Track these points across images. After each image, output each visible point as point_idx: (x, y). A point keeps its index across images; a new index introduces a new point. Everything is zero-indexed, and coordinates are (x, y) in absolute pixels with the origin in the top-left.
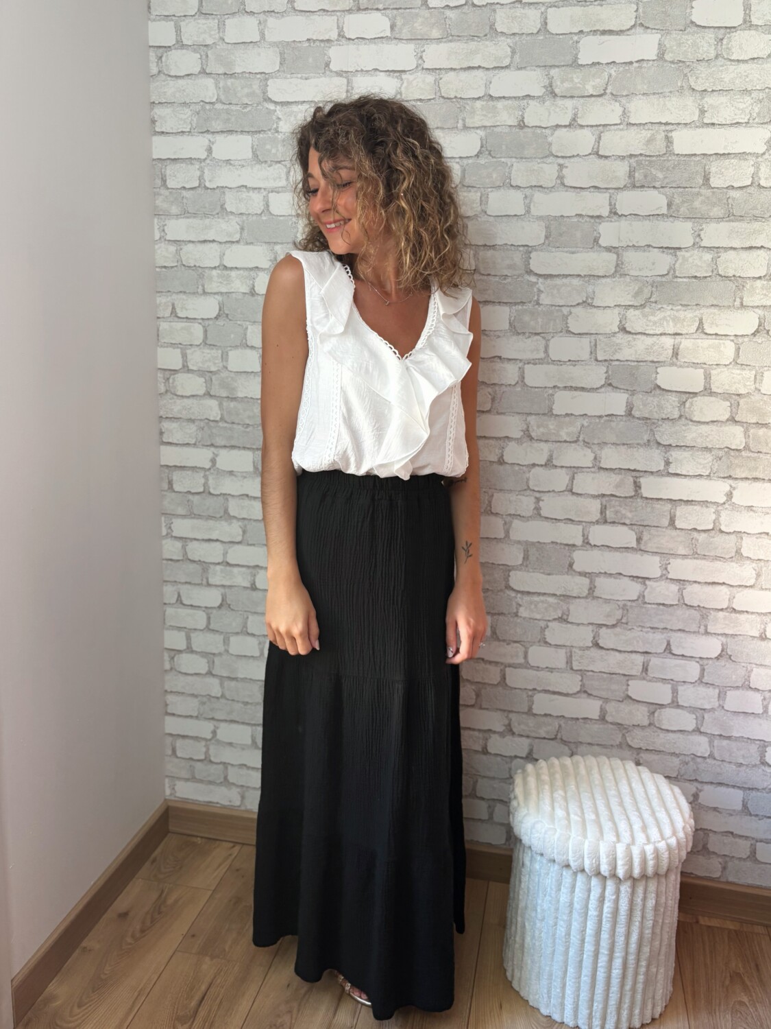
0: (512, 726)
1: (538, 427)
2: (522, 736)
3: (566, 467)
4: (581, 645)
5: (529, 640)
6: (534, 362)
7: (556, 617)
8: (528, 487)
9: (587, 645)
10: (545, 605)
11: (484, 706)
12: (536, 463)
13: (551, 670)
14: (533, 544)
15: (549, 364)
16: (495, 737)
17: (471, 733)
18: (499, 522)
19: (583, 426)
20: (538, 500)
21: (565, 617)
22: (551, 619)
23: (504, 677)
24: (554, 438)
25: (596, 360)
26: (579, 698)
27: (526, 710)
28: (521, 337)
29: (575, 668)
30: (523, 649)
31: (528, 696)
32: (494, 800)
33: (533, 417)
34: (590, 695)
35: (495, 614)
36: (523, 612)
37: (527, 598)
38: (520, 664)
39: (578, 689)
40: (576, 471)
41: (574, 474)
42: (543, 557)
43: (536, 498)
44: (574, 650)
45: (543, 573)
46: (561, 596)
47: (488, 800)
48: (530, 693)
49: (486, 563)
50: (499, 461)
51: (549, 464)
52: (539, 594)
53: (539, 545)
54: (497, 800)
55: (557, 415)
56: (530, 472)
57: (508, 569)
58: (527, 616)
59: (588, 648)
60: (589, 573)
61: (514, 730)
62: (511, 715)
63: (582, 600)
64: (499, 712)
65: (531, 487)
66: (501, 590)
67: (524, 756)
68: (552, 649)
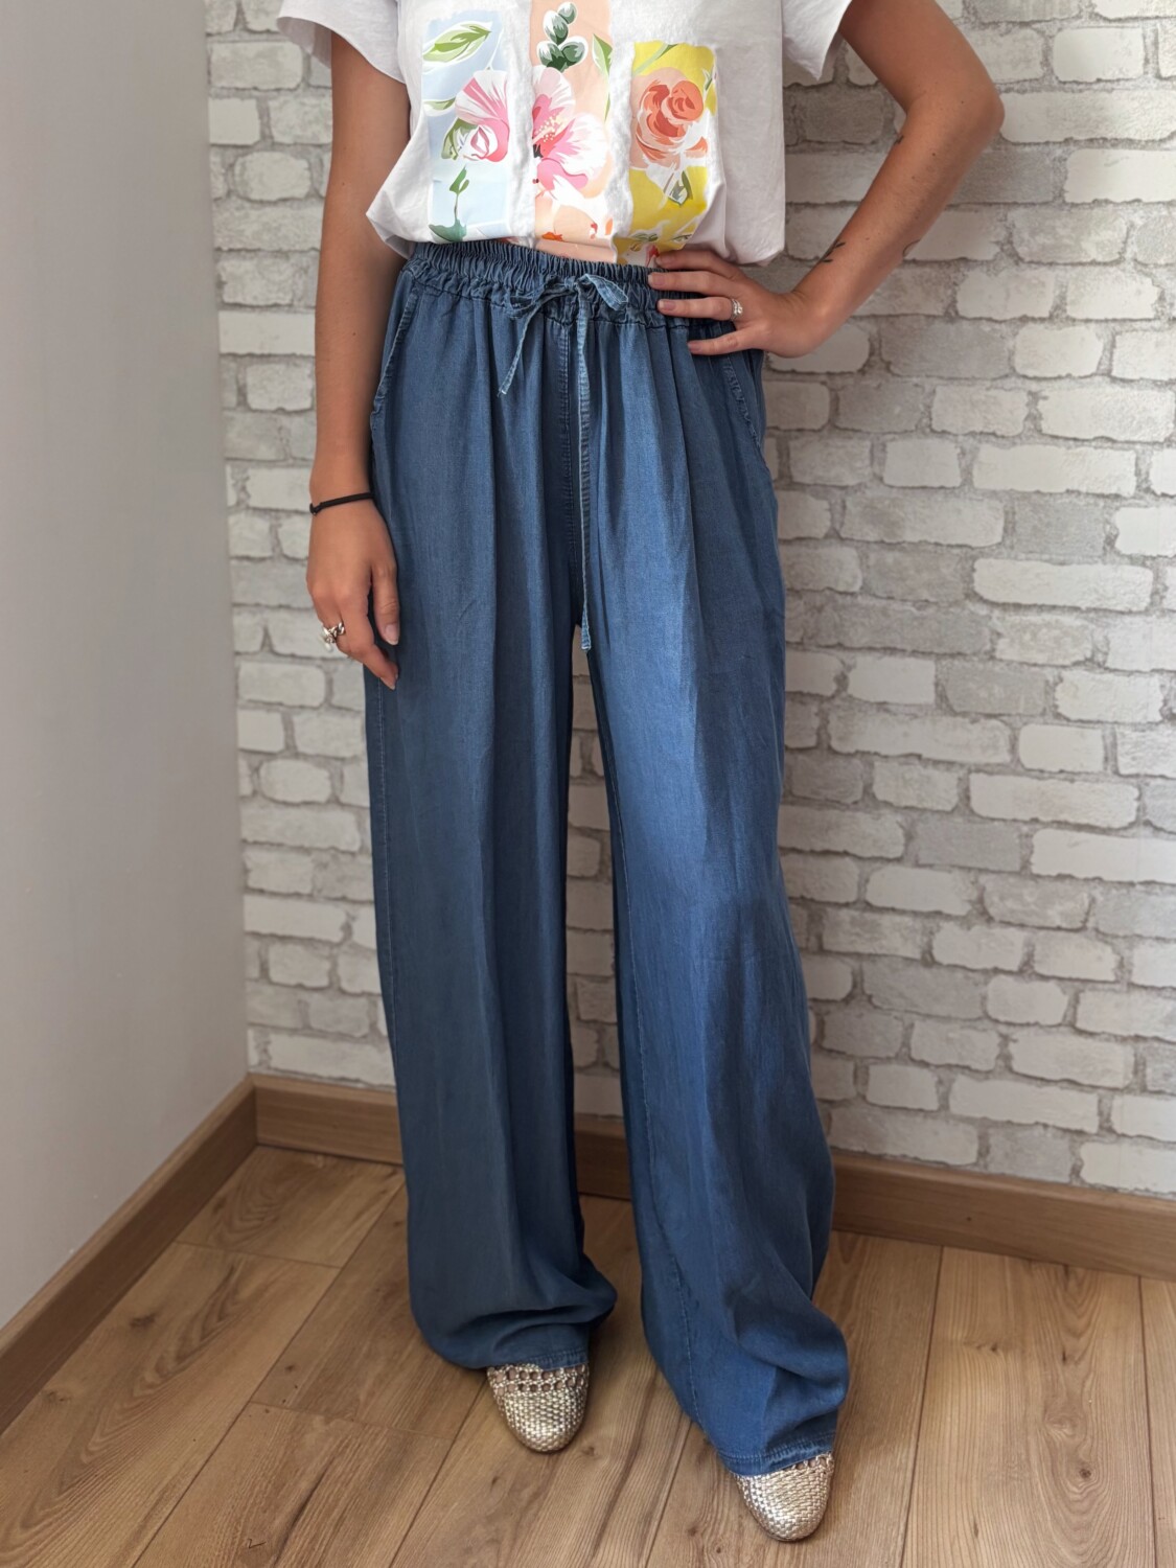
0: (987, 902)
1: (1033, 233)
2: (1009, 924)
3: (1098, 321)
4: (1138, 718)
5: (1021, 711)
6: (1022, 87)
7: (1081, 658)
8: (1013, 369)
9: (1150, 720)
10: (1056, 632)
11: (921, 862)
12: (1030, 314)
13: (1070, 776)
14: (1025, 496)
15: (1052, 89)
16: (947, 926)
17: (897, 919)
18: (947, 451)
19: (1132, 226)
20: (1035, 397)
21: (1100, 658)
22: (1067, 662)
23: (966, 797)
24: (1068, 257)
25: (1159, 77)
26: (1133, 836)
27: (1017, 867)
28: (989, 32)
29: (1123, 771)
30: (1008, 732)
31: (1020, 836)
32: (949, 1066)
33: (1021, 211)
34: (1157, 829)
35: (945, 654)
36: (1006, 650)
37: (1014, 618)
38: (999, 765)
39: (1132, 818)
40: (1118, 327)
41: (1115, 334)
42: (1048, 525)
43: (1030, 393)
44: (1119, 730)
45: (1048, 561)
46: (1089, 610)
47: (938, 1066)
48: (1025, 829)
49: (920, 542)
50: (947, 313)
51: (1058, 316)
52: (1041, 608)
53: (1036, 499)
54: (957, 1066)
55: (1074, 205)
56: (1015, 334)
57: (970, 555)
58: (1016, 658)
59: (1152, 725)
60: (1153, 558)
61: (992, 911)
62: (983, 879)
63: (1138, 620)
64: (957, 873)
65: (1020, 370)
66: (956, 603)
67: (1014, 967)
68: (1072, 730)
